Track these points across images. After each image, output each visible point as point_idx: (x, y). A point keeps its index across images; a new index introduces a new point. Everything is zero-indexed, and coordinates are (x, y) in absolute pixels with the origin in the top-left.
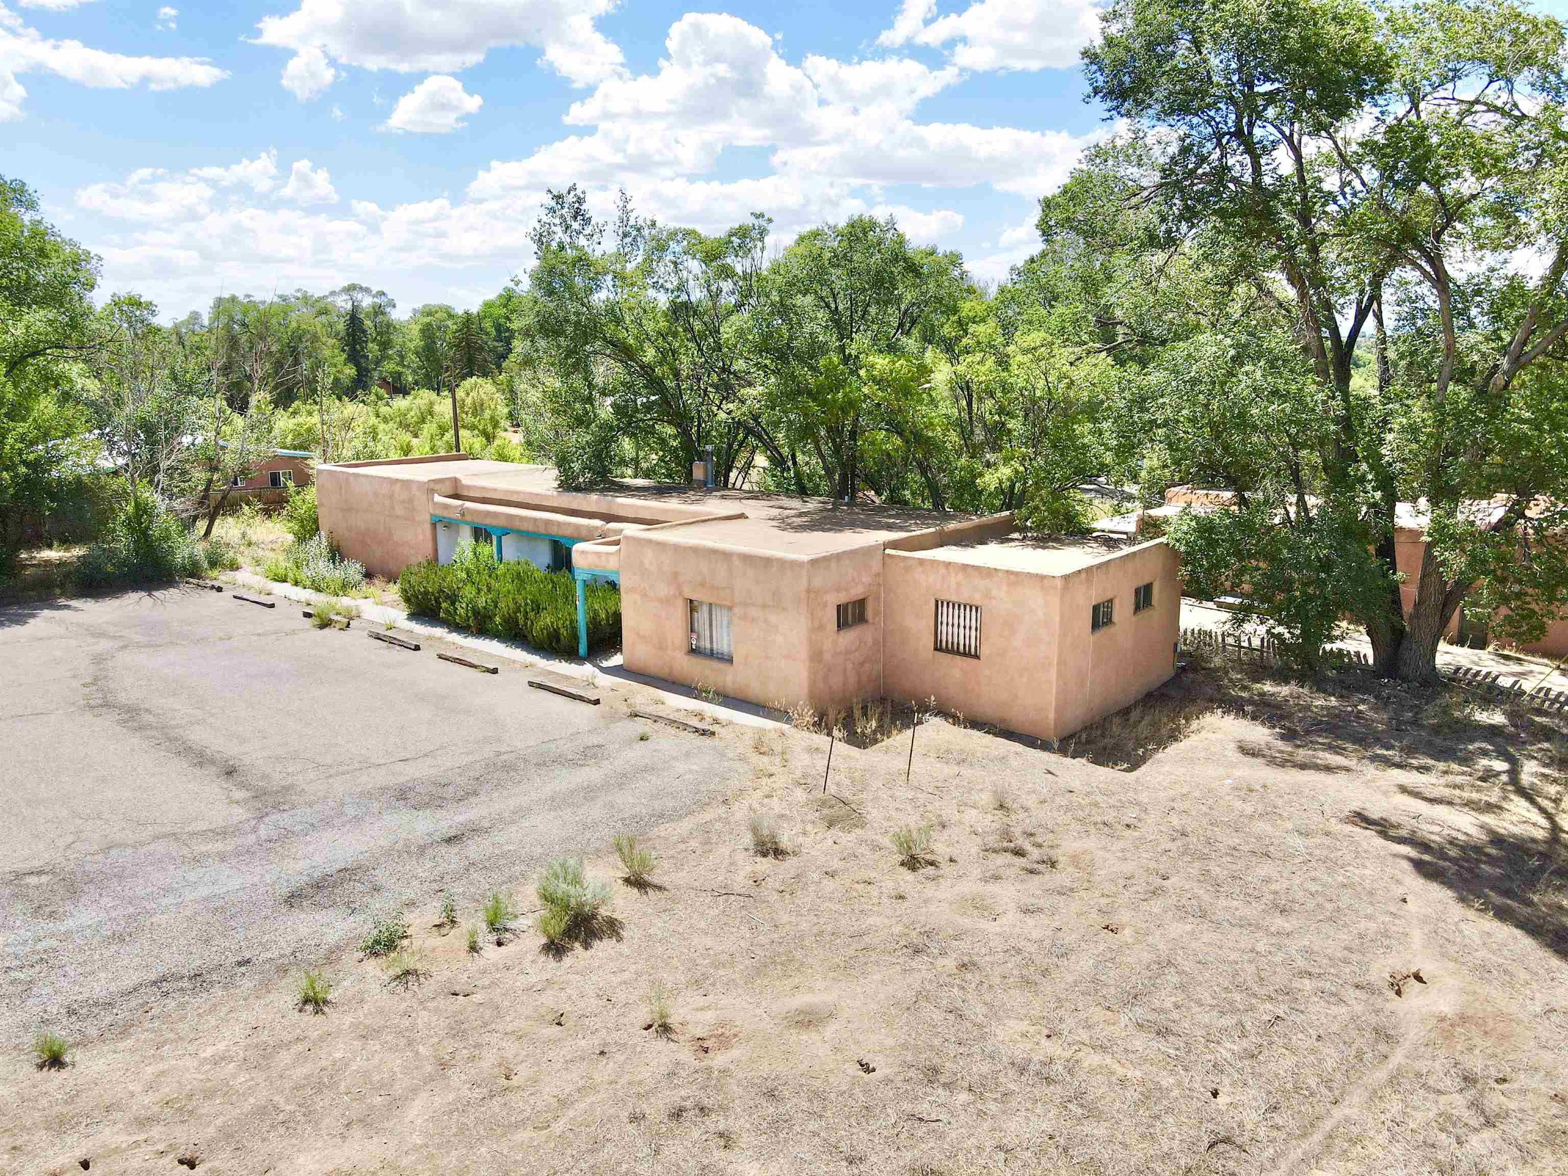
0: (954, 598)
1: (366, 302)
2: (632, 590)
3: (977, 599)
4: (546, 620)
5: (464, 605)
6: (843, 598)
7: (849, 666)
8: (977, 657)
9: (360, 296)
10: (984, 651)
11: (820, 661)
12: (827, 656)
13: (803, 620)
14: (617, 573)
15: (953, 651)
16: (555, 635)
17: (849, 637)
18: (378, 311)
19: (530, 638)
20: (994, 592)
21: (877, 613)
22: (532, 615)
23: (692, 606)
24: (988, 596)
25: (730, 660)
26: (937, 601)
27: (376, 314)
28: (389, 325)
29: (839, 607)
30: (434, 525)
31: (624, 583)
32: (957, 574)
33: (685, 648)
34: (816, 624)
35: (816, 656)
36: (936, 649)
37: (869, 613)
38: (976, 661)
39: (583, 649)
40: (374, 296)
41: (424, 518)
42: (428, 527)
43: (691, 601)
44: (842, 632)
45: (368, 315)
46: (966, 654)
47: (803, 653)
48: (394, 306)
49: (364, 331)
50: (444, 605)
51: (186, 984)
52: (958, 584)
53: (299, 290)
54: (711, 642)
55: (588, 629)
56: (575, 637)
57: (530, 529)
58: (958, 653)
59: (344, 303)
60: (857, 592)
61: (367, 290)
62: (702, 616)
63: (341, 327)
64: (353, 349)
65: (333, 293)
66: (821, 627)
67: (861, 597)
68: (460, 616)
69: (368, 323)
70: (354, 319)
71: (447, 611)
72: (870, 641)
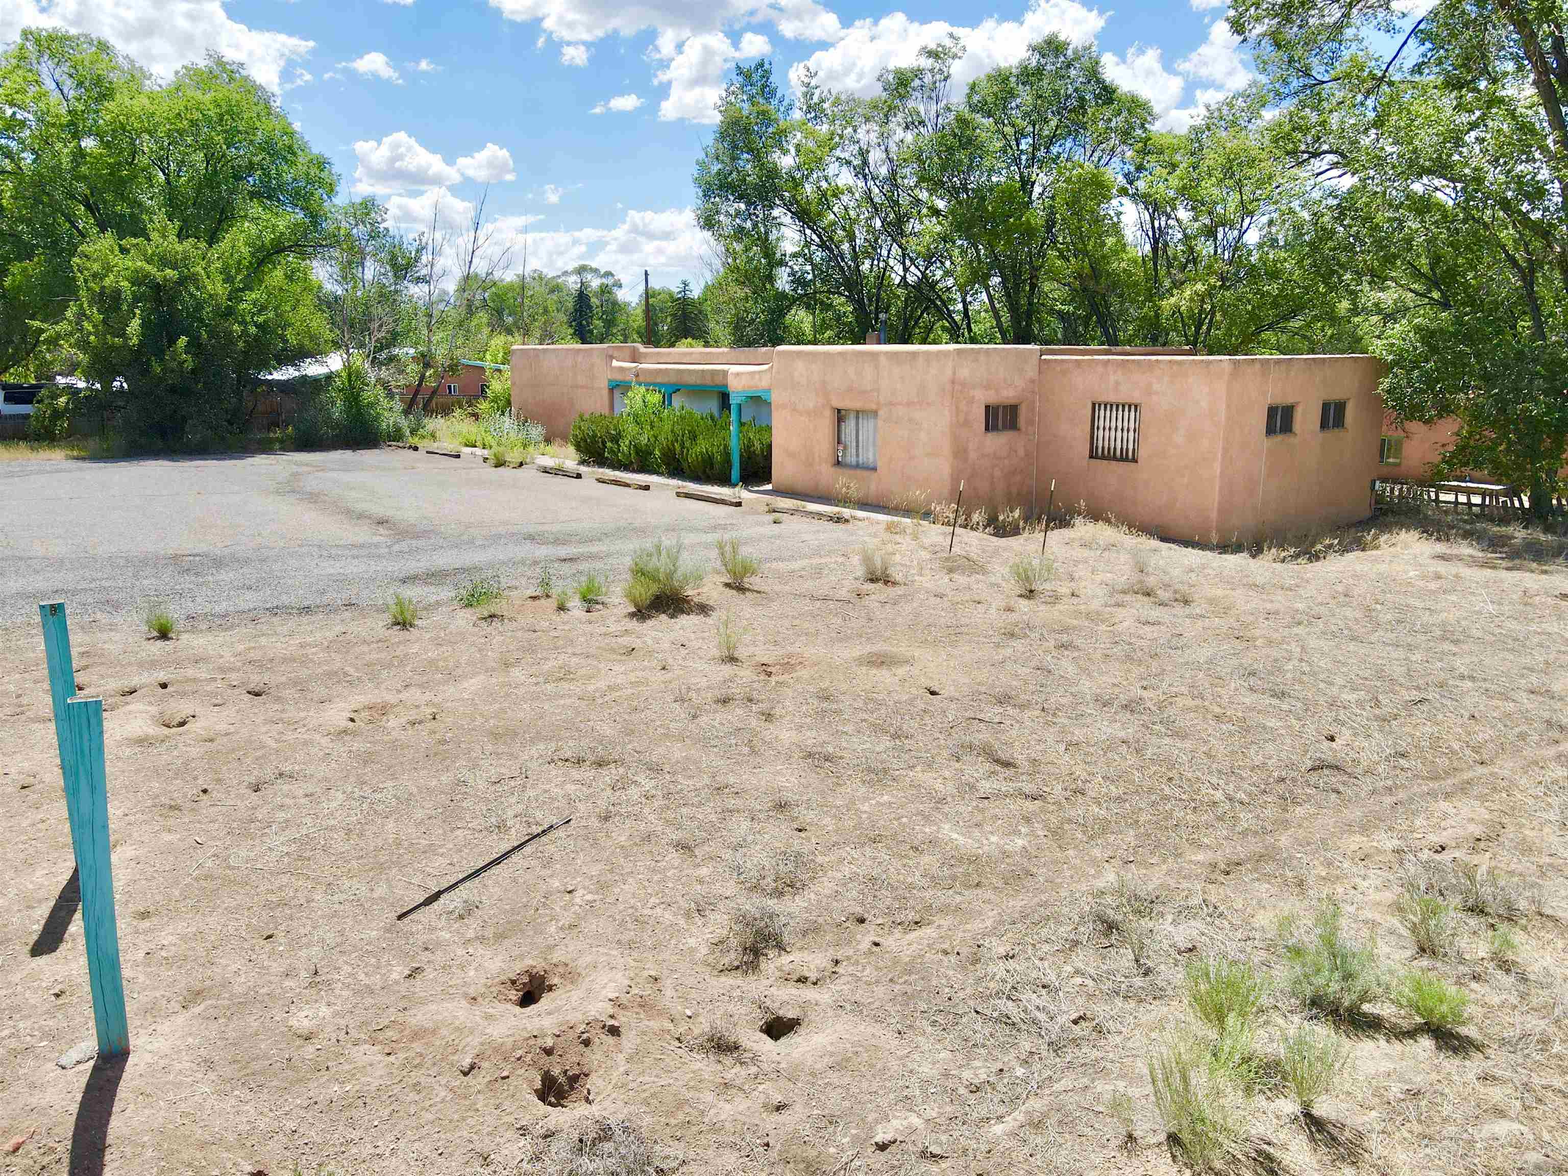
0: (1112, 398)
1: (595, 283)
2: (784, 406)
3: (1136, 397)
4: (702, 447)
5: (627, 443)
6: (992, 398)
7: (997, 473)
8: (1135, 460)
9: (589, 277)
10: (1142, 454)
11: (966, 460)
12: (973, 455)
13: (946, 412)
14: (769, 390)
15: (1110, 456)
16: (708, 461)
17: (998, 441)
18: (605, 290)
19: (685, 465)
20: (1156, 387)
21: (1031, 422)
22: (687, 444)
23: (840, 416)
24: (1149, 392)
25: (874, 469)
26: (1094, 405)
27: (603, 292)
28: (615, 303)
29: (987, 407)
30: (611, 390)
31: (776, 398)
32: (1115, 372)
33: (832, 460)
34: (961, 419)
35: (960, 453)
36: (1091, 457)
37: (1022, 421)
38: (1132, 464)
39: (735, 474)
40: (602, 277)
41: (603, 384)
42: (605, 393)
43: (839, 411)
44: (989, 435)
45: (596, 295)
46: (1124, 458)
47: (947, 449)
48: (620, 286)
49: (590, 307)
50: (609, 444)
51: (295, 611)
52: (1117, 383)
53: (535, 271)
54: (857, 455)
55: (741, 456)
56: (728, 462)
57: (699, 382)
58: (1115, 458)
59: (573, 283)
60: (1007, 395)
61: (595, 271)
62: (849, 427)
63: (570, 305)
64: (580, 325)
65: (565, 273)
66: (966, 423)
67: (1012, 402)
68: (623, 453)
69: (594, 301)
70: (582, 297)
71: (611, 451)
72: (1021, 452)
